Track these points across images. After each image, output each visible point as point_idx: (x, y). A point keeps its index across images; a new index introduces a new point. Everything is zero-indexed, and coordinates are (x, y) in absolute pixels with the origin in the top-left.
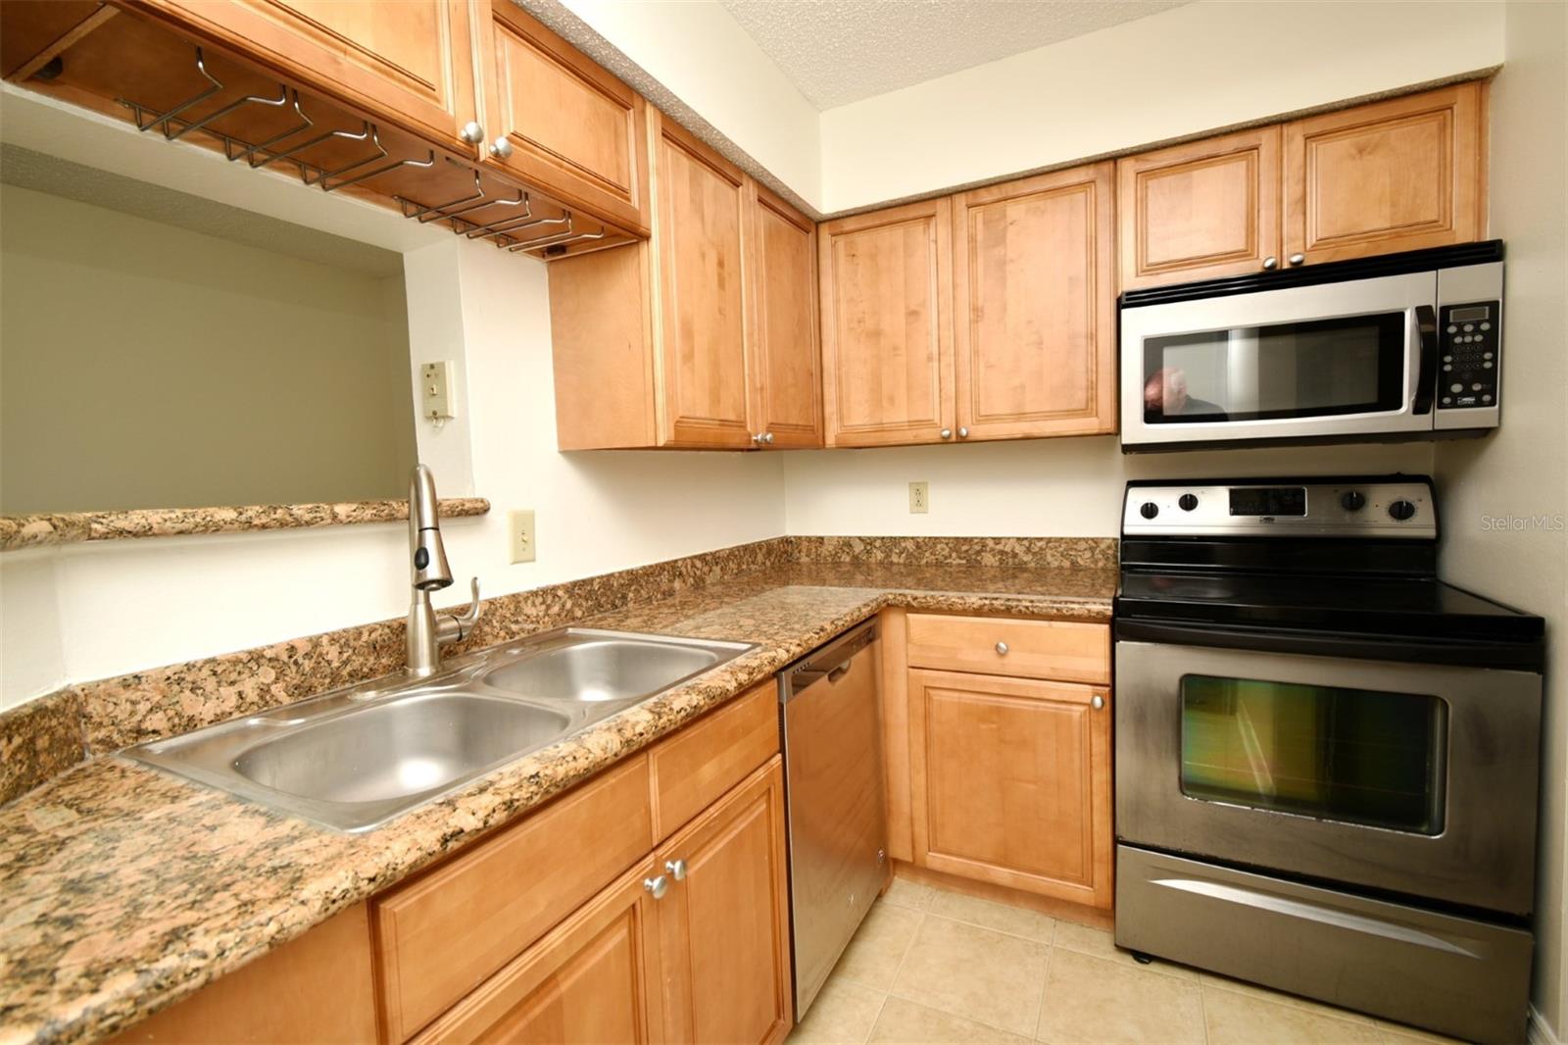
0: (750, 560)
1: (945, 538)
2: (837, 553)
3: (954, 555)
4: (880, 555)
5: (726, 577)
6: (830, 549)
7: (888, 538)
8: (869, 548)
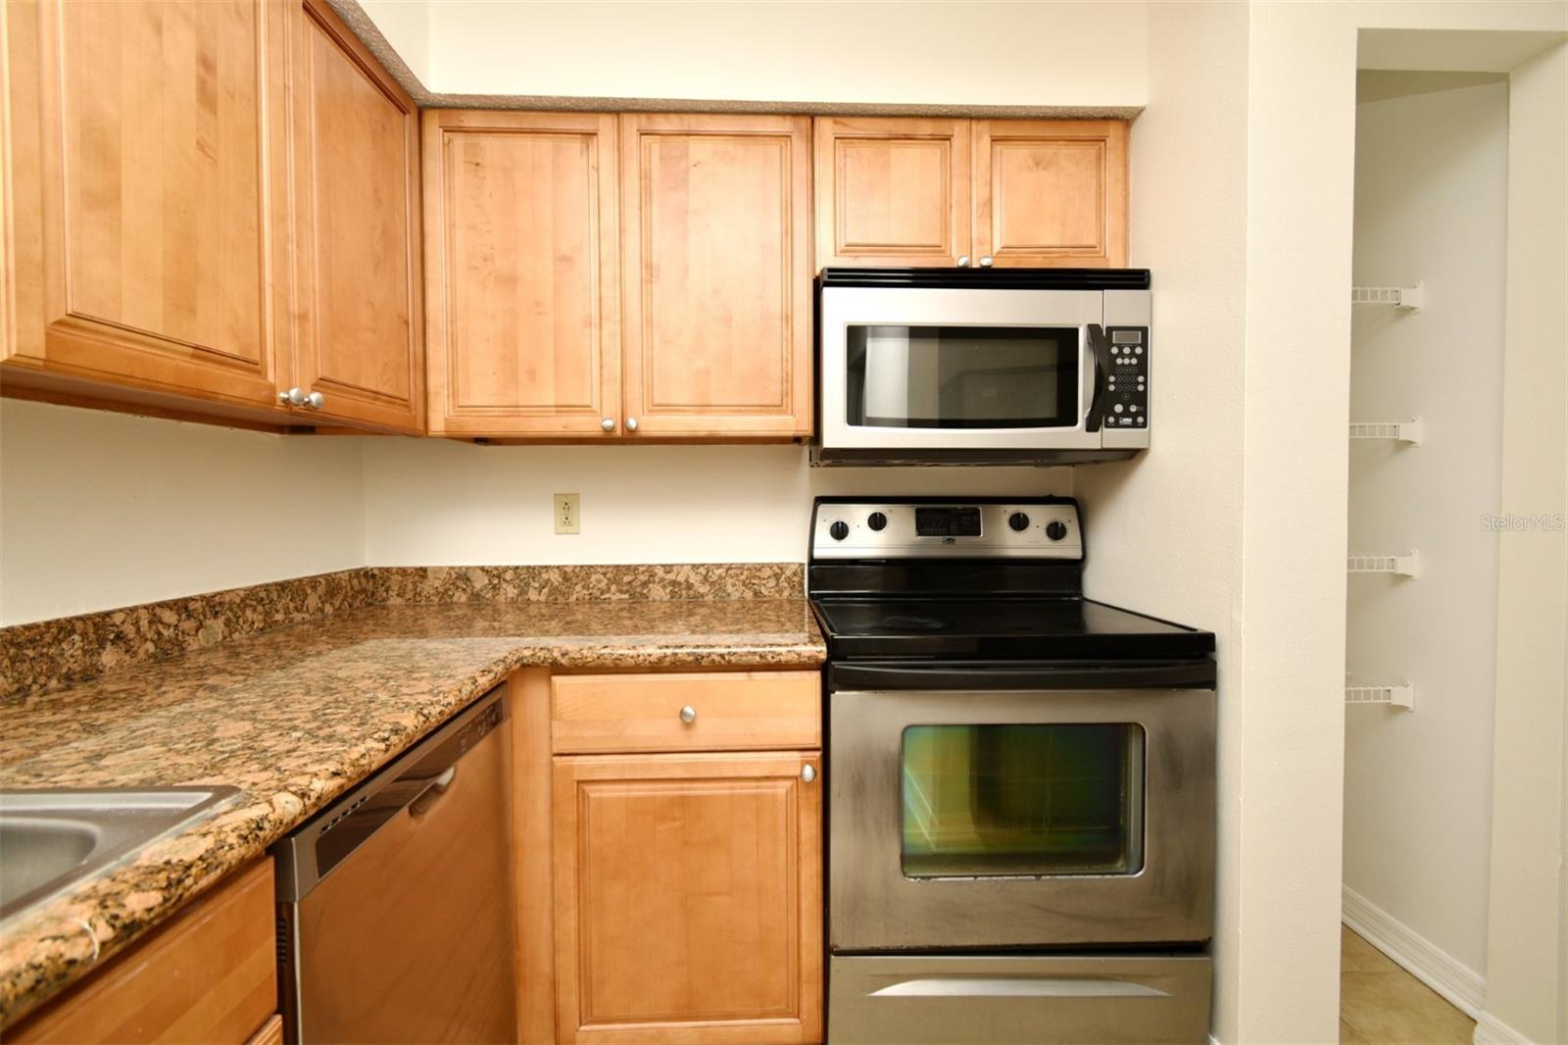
0: (291, 605)
1: (602, 566)
2: (447, 590)
3: (613, 588)
4: (511, 592)
5: (236, 636)
6: (436, 585)
7: (523, 567)
8: (496, 581)
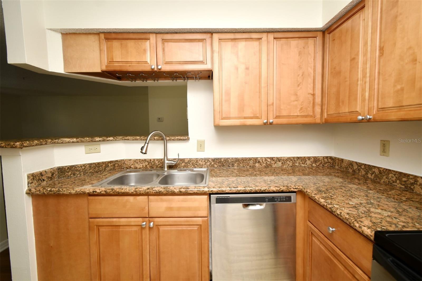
1: (394, 171)
2: (347, 167)
3: (398, 181)
4: (363, 173)
6: (345, 165)
7: (368, 165)
8: (359, 168)
